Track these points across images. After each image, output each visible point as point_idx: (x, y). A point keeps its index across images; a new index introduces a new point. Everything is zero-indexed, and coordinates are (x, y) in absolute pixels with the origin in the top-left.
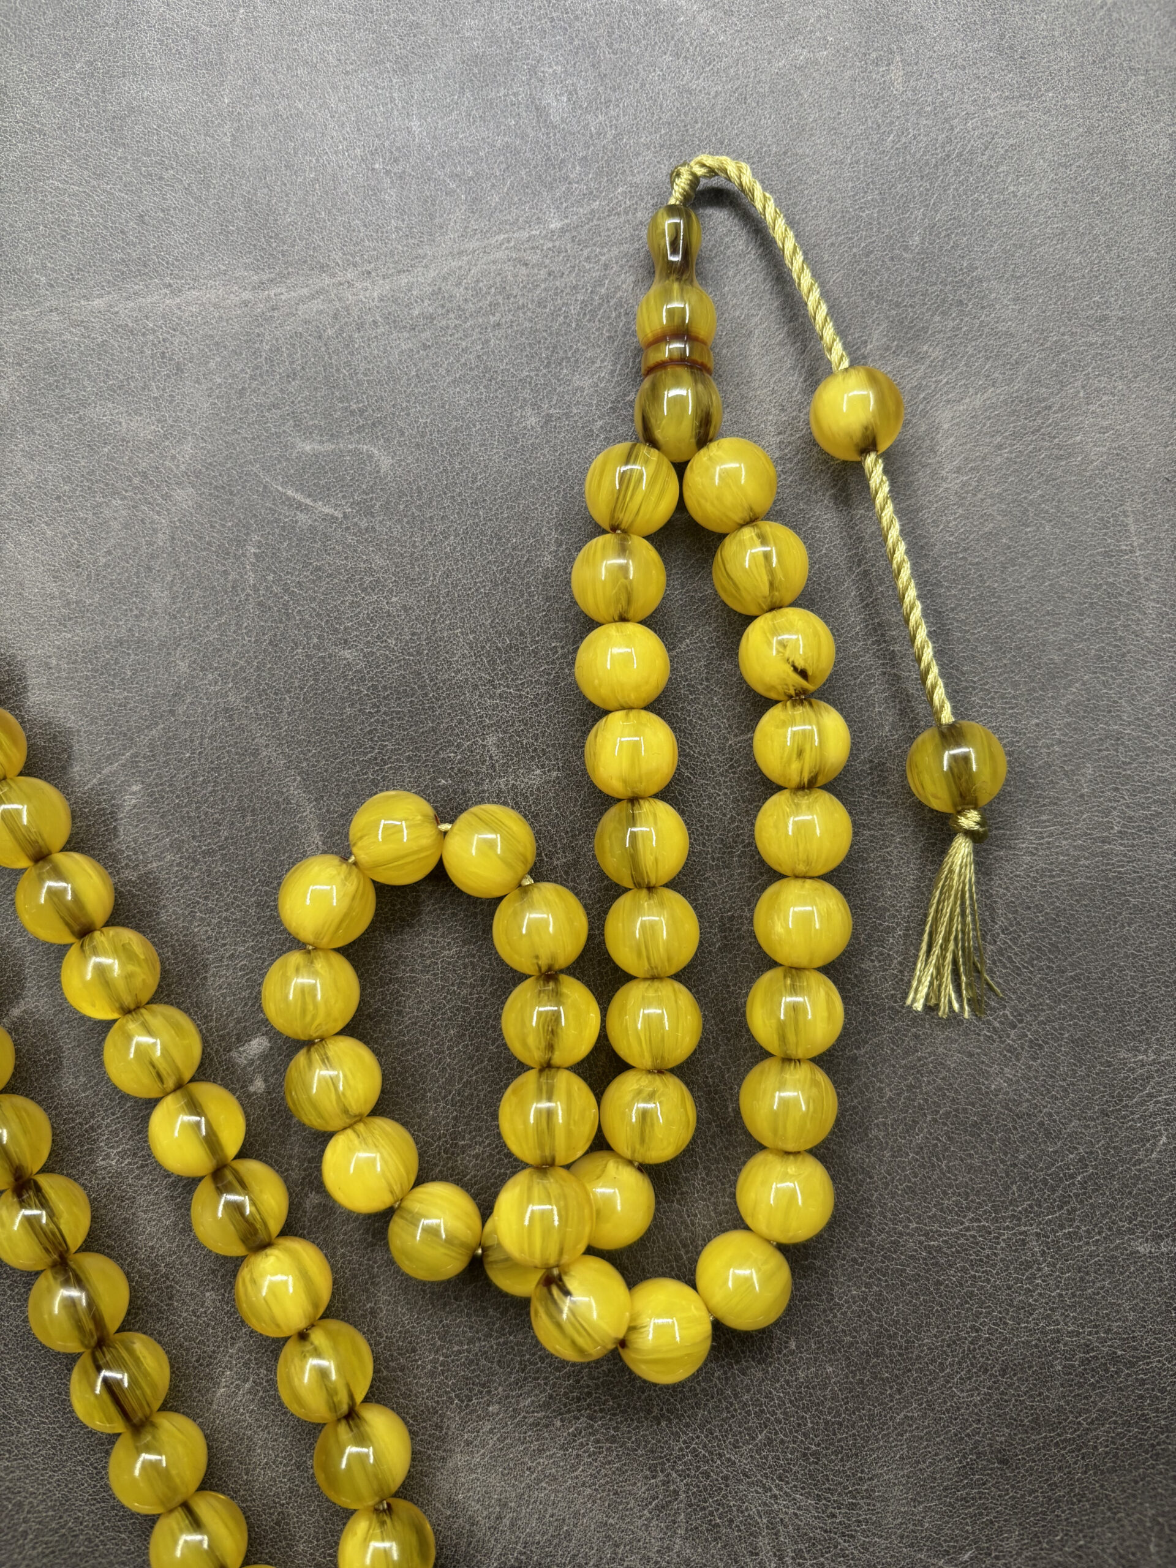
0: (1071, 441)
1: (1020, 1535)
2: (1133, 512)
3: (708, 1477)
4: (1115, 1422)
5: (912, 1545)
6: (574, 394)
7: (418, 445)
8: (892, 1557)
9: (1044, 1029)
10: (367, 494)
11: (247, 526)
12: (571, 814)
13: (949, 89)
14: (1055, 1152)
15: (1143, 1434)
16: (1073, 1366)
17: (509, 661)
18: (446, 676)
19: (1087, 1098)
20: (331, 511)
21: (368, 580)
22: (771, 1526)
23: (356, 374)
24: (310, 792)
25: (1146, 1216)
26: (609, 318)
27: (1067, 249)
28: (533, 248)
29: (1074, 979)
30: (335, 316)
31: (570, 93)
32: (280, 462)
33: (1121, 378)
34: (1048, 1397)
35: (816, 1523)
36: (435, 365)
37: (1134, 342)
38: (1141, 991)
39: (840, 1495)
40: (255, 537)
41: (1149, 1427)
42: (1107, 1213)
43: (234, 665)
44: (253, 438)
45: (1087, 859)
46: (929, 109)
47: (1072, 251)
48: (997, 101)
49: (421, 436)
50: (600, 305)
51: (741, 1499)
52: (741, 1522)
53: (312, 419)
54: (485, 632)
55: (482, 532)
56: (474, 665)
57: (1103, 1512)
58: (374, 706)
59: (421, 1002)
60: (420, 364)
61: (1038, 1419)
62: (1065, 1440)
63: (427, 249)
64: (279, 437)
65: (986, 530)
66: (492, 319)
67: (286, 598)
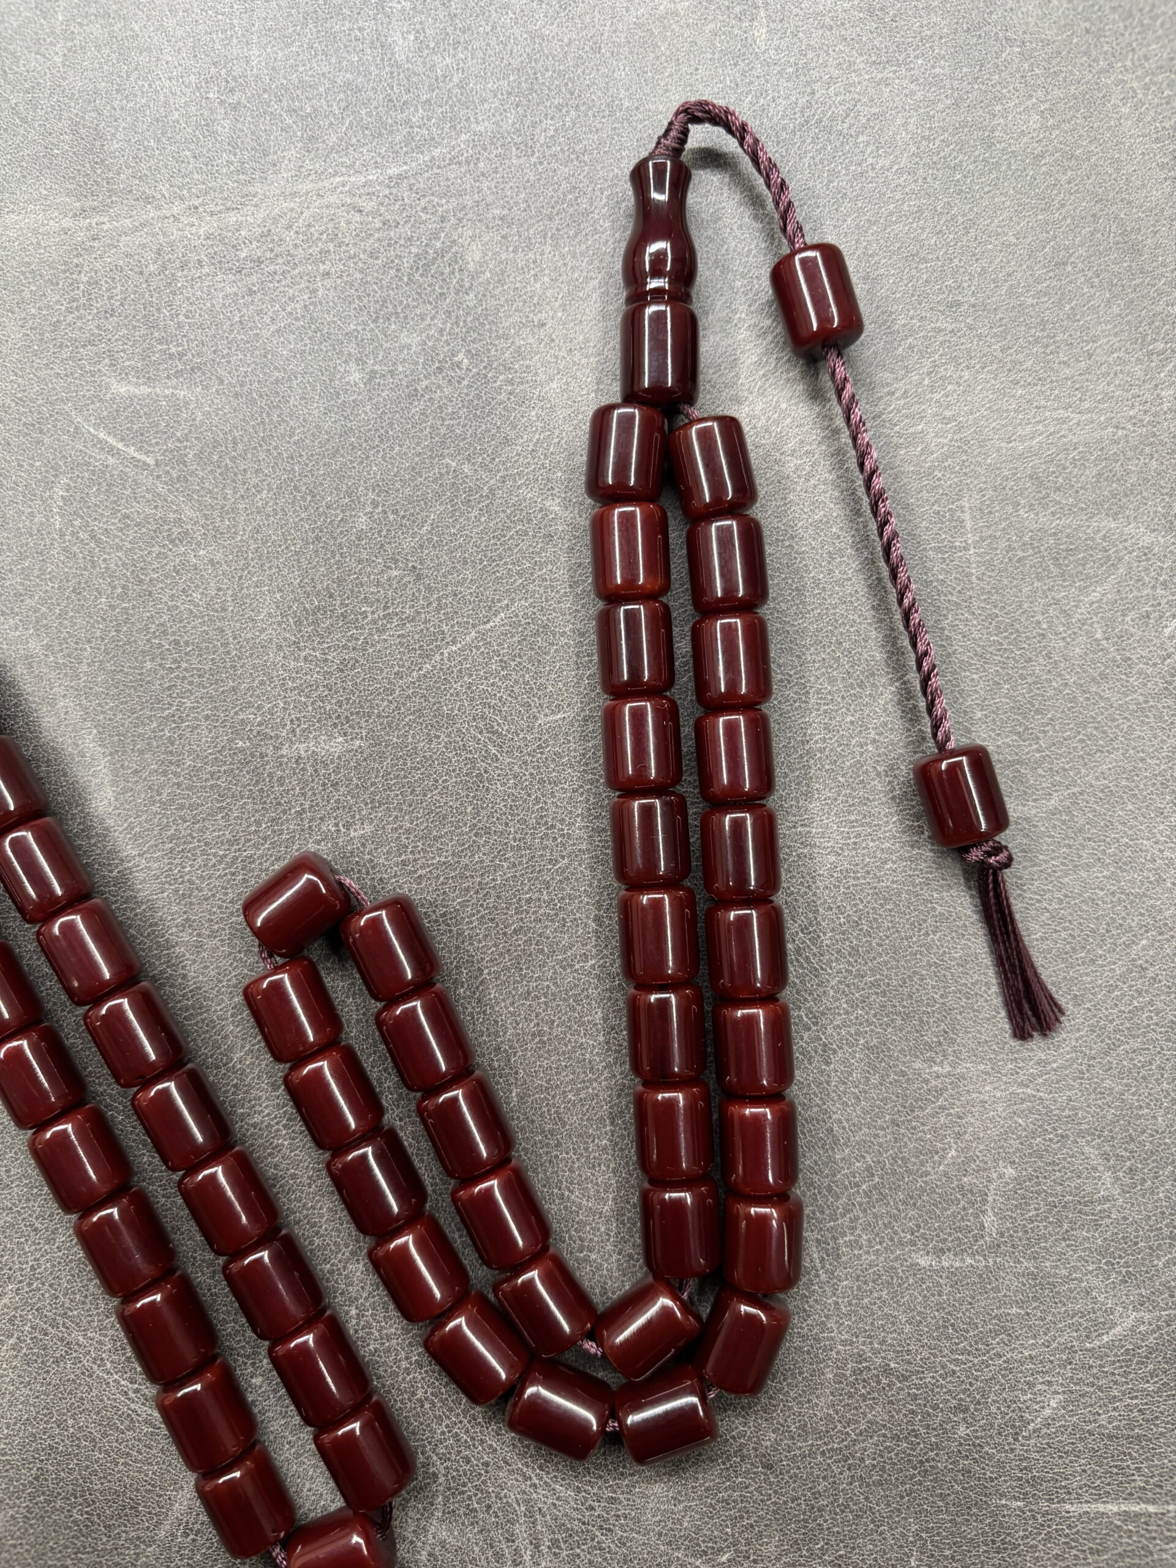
0: (911, 430)
1: (780, 1540)
2: (970, 508)
3: (468, 1461)
4: (884, 1436)
5: (670, 1543)
6: (401, 351)
7: (236, 395)
8: (648, 1553)
9: (839, 1034)
10: (182, 442)
11: (56, 468)
12: (372, 784)
13: (814, 49)
14: (844, 1159)
15: (911, 1449)
16: (844, 1375)
17: (316, 623)
18: (248, 636)
19: (879, 1107)
20: (143, 458)
21: (176, 531)
22: (529, 1514)
23: (177, 315)
24: (104, 746)
25: (929, 1229)
26: (442, 274)
27: (923, 229)
28: (369, 194)
29: (875, 984)
30: (159, 252)
31: (418, 32)
32: (93, 403)
33: (968, 367)
34: (817, 1405)
35: (575, 1514)
36: (259, 312)
37: (984, 331)
38: (941, 1001)
39: (600, 1488)
40: (64, 480)
41: (919, 1444)
42: (890, 1223)
43: (35, 612)
44: (66, 375)
45: (894, 862)
46: (790, 70)
47: (928, 230)
48: (862, 66)
49: (241, 386)
50: (435, 259)
51: (500, 1486)
52: (499, 1508)
53: (129, 359)
54: (293, 591)
55: (296, 488)
56: (280, 624)
57: (866, 1524)
58: (175, 661)
59: (206, 967)
60: (245, 310)
61: (805, 1425)
62: (832, 1449)
63: (257, 188)
64: (93, 376)
65: (816, 517)
66: (322, 267)
67: (92, 545)
